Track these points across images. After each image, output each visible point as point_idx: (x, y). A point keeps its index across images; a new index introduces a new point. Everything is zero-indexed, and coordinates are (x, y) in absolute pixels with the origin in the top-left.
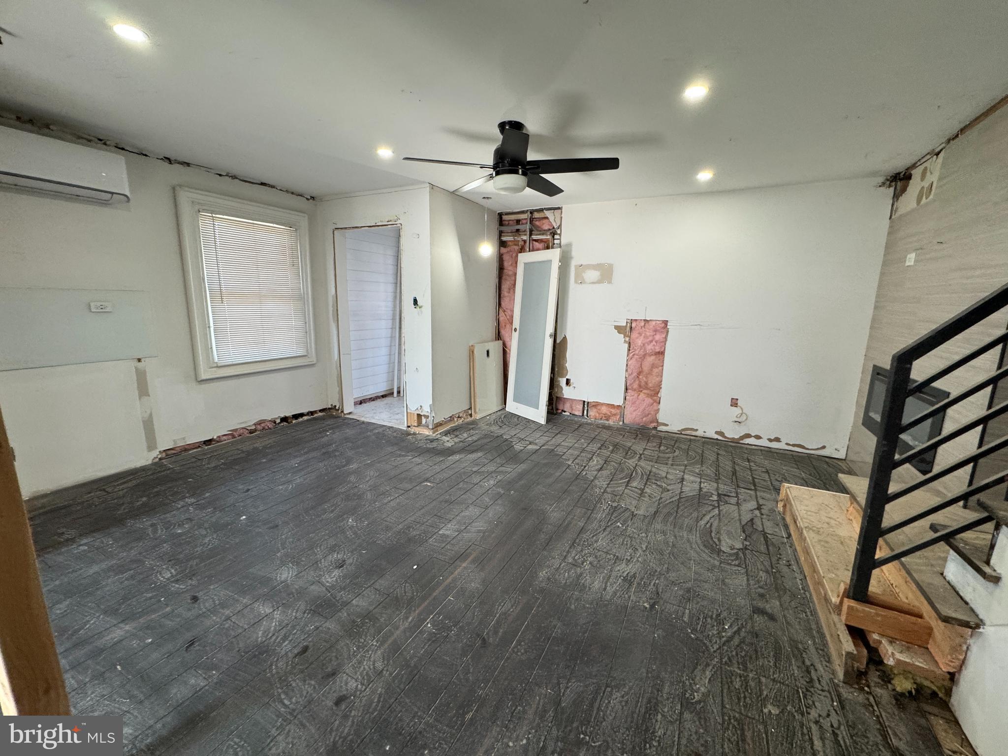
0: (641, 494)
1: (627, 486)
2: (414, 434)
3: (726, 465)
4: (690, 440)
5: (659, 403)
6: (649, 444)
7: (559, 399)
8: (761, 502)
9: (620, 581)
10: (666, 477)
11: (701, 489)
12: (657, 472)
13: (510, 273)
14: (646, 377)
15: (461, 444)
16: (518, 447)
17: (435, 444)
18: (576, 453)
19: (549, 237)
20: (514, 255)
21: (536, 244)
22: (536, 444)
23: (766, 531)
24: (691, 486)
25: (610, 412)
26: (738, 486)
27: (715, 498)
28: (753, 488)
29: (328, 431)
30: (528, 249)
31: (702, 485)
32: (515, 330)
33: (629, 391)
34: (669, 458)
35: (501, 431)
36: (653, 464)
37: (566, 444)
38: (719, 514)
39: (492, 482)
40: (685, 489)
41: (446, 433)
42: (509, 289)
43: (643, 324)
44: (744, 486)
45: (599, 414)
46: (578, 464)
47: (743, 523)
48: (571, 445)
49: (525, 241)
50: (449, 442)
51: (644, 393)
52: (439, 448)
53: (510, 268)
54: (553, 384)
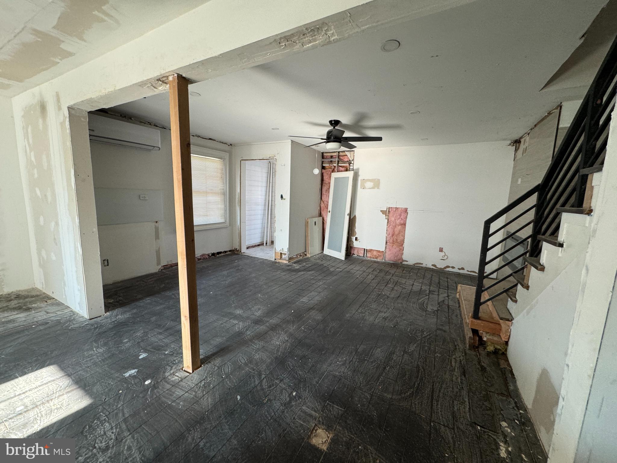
0: (392, 290)
1: (386, 286)
2: (279, 263)
3: (436, 279)
4: (419, 269)
5: (403, 250)
6: (398, 270)
7: (351, 247)
8: (449, 294)
9: (381, 318)
10: (405, 283)
11: (421, 288)
12: (401, 281)
13: (327, 182)
14: (397, 237)
15: (303, 268)
16: (332, 269)
17: (290, 267)
18: (361, 273)
19: (347, 165)
20: (329, 173)
21: (341, 168)
22: (341, 268)
23: (449, 304)
24: (417, 287)
25: (378, 255)
26: (440, 288)
27: (428, 292)
28: (447, 289)
29: (236, 260)
30: (336, 171)
31: (422, 287)
32: (329, 212)
33: (387, 244)
34: (407, 276)
35: (322, 263)
36: (399, 278)
37: (356, 269)
38: (428, 298)
39: (321, 283)
40: (413, 288)
41: (295, 263)
42: (326, 191)
43: (395, 210)
44: (442, 288)
45: (372, 255)
46: (362, 277)
47: (439, 302)
48: (358, 269)
49: (335, 167)
50: (297, 266)
51: (396, 245)
52: (292, 269)
53: (327, 180)
54: (349, 240)
